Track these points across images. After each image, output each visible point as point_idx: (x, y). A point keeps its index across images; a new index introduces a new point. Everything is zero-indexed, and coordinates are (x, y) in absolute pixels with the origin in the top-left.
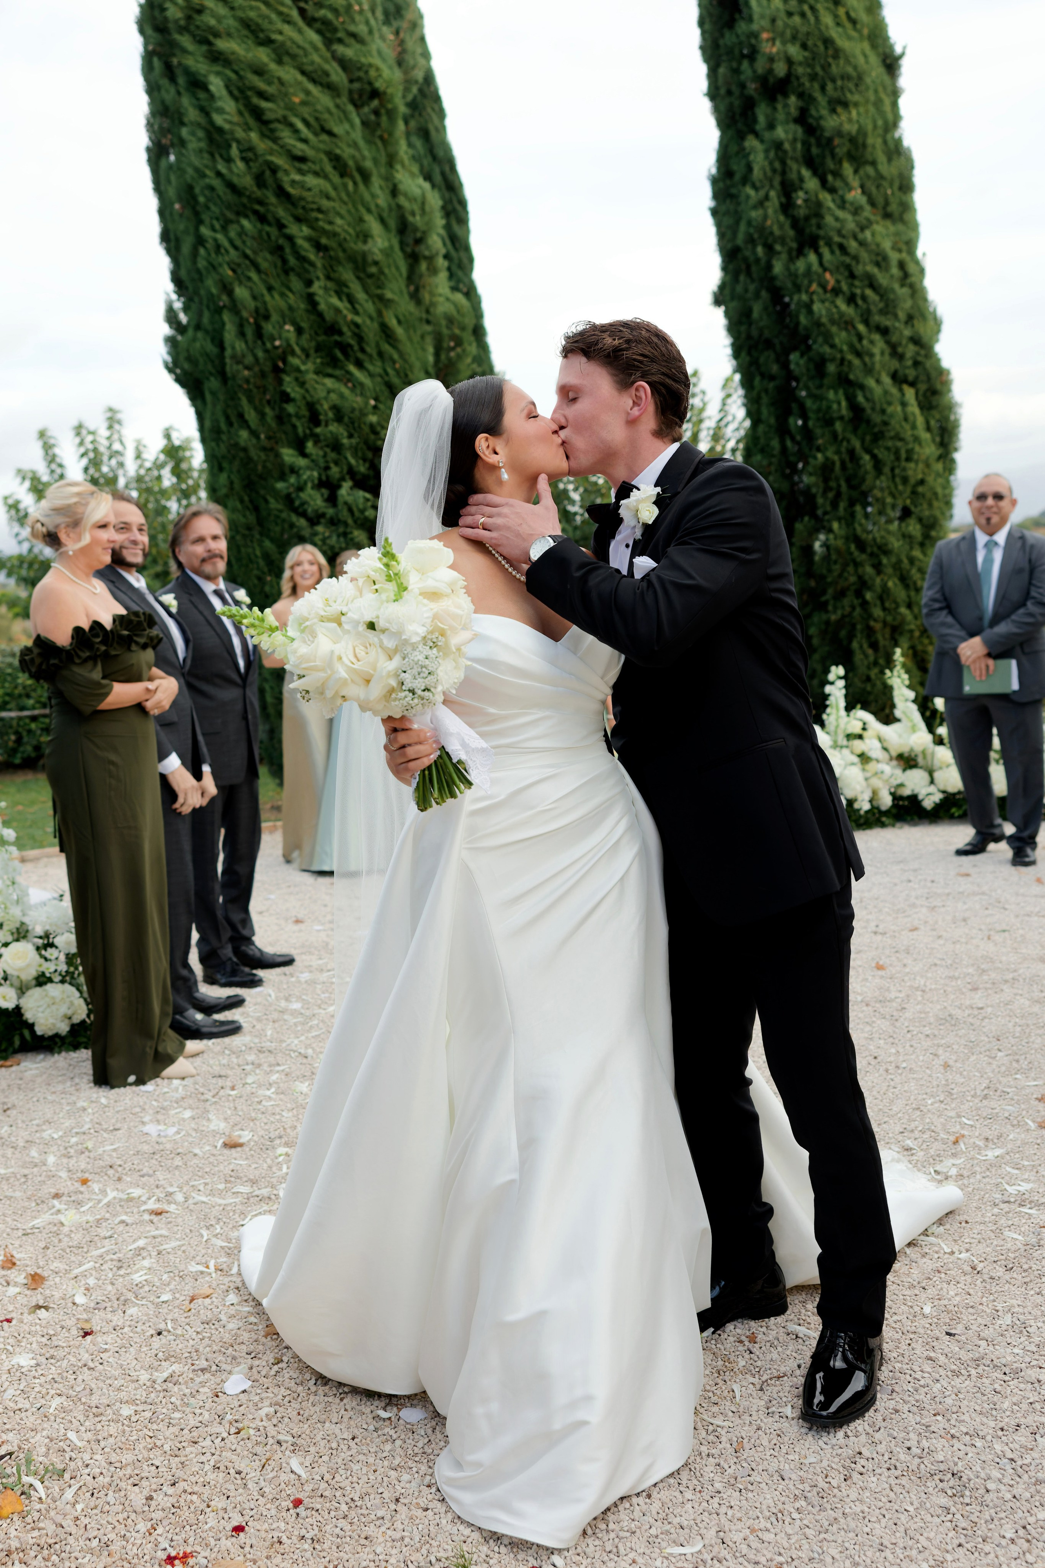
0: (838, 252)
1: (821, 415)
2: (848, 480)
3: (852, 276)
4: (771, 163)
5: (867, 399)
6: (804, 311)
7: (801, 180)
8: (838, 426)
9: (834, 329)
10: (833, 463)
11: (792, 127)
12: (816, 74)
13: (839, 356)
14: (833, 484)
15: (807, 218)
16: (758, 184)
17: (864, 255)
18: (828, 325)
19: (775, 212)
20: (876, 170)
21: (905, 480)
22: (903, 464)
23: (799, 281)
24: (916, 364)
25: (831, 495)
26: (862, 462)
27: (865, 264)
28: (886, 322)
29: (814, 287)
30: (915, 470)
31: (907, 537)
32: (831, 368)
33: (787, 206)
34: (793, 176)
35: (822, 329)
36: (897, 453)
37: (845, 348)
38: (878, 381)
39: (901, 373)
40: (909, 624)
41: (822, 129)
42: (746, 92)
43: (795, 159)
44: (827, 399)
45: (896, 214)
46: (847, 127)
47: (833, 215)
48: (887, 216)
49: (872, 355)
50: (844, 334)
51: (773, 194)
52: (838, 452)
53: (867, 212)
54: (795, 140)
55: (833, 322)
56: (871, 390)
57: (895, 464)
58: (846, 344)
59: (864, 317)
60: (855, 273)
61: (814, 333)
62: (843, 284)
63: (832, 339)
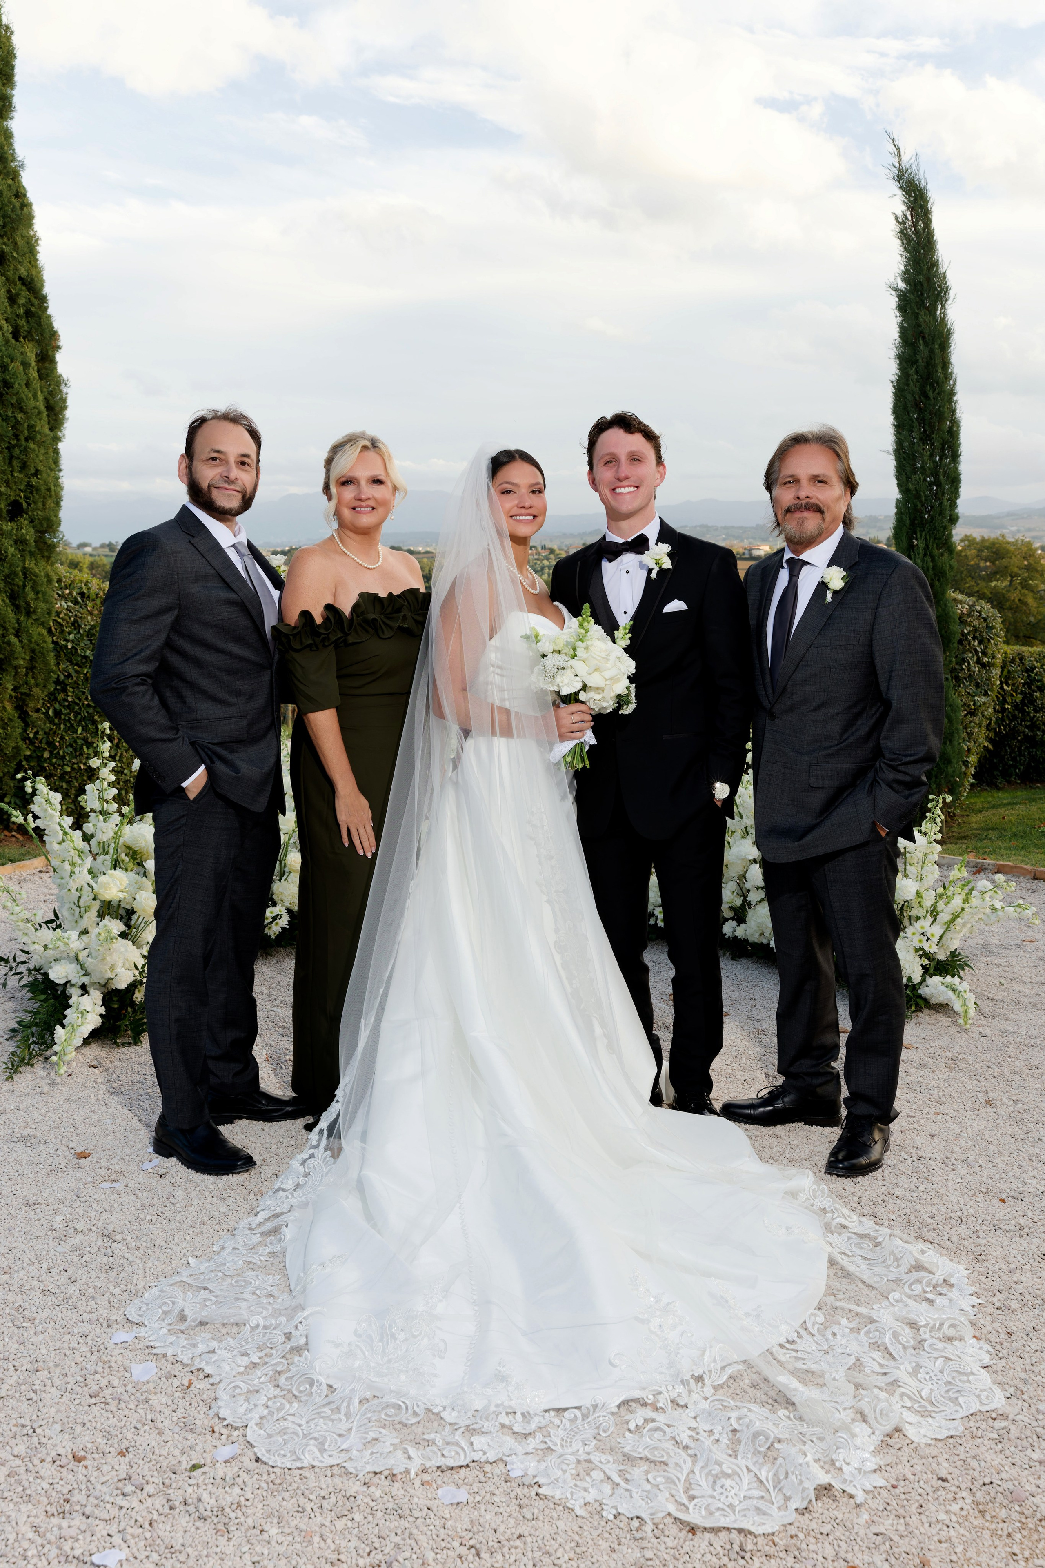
21: (24, 467)
24: (29, 314)
31: (20, 542)
36: (18, 427)
40: (17, 658)
57: (14, 442)
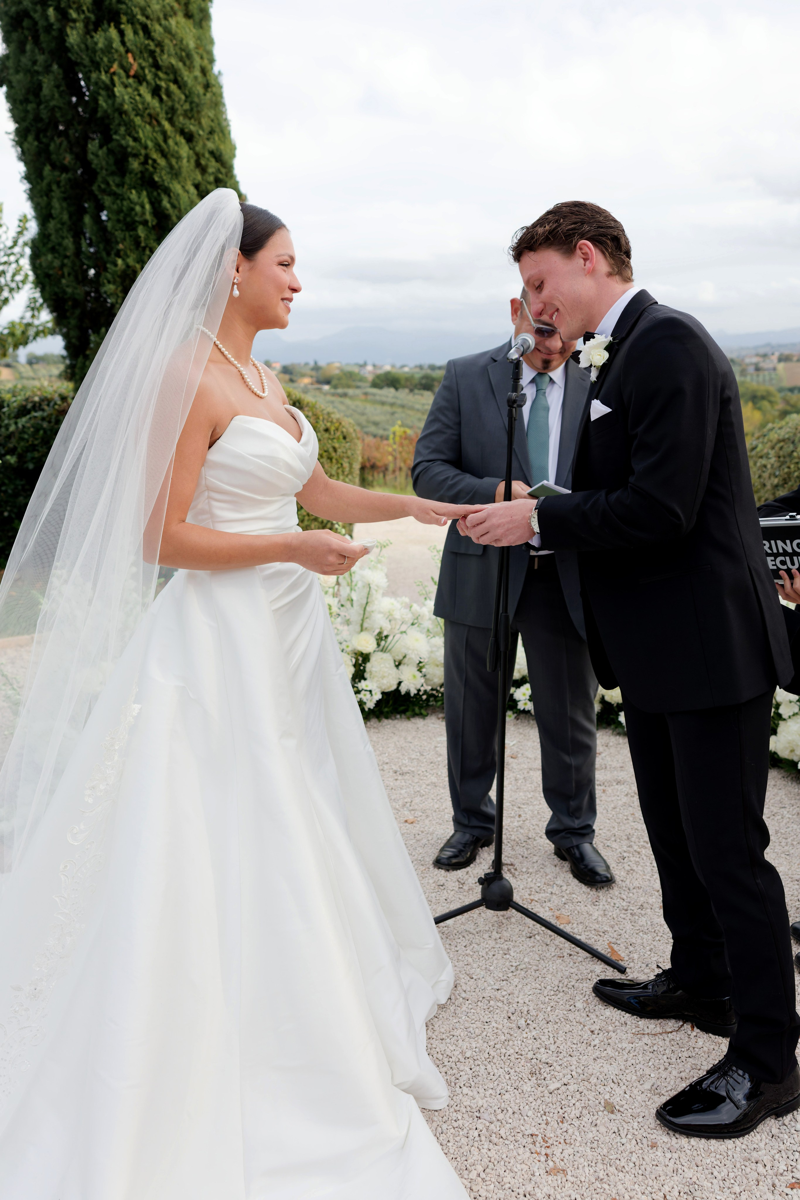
0: (142, 34)
1: (121, 216)
3: (157, 65)
5: (174, 208)
8: (142, 232)
9: (138, 120)
13: (143, 152)
17: (168, 44)
18: (132, 115)
23: (98, 57)
27: (170, 56)
28: (191, 127)
29: (116, 68)
32: (135, 165)
35: (124, 117)
37: (150, 144)
38: (184, 188)
44: (129, 199)
48: (188, 15)
49: (179, 158)
50: (148, 127)
55: (137, 112)
56: (178, 198)
58: (152, 141)
59: (169, 116)
60: (160, 63)
61: (117, 121)
62: (147, 71)
63: (137, 132)
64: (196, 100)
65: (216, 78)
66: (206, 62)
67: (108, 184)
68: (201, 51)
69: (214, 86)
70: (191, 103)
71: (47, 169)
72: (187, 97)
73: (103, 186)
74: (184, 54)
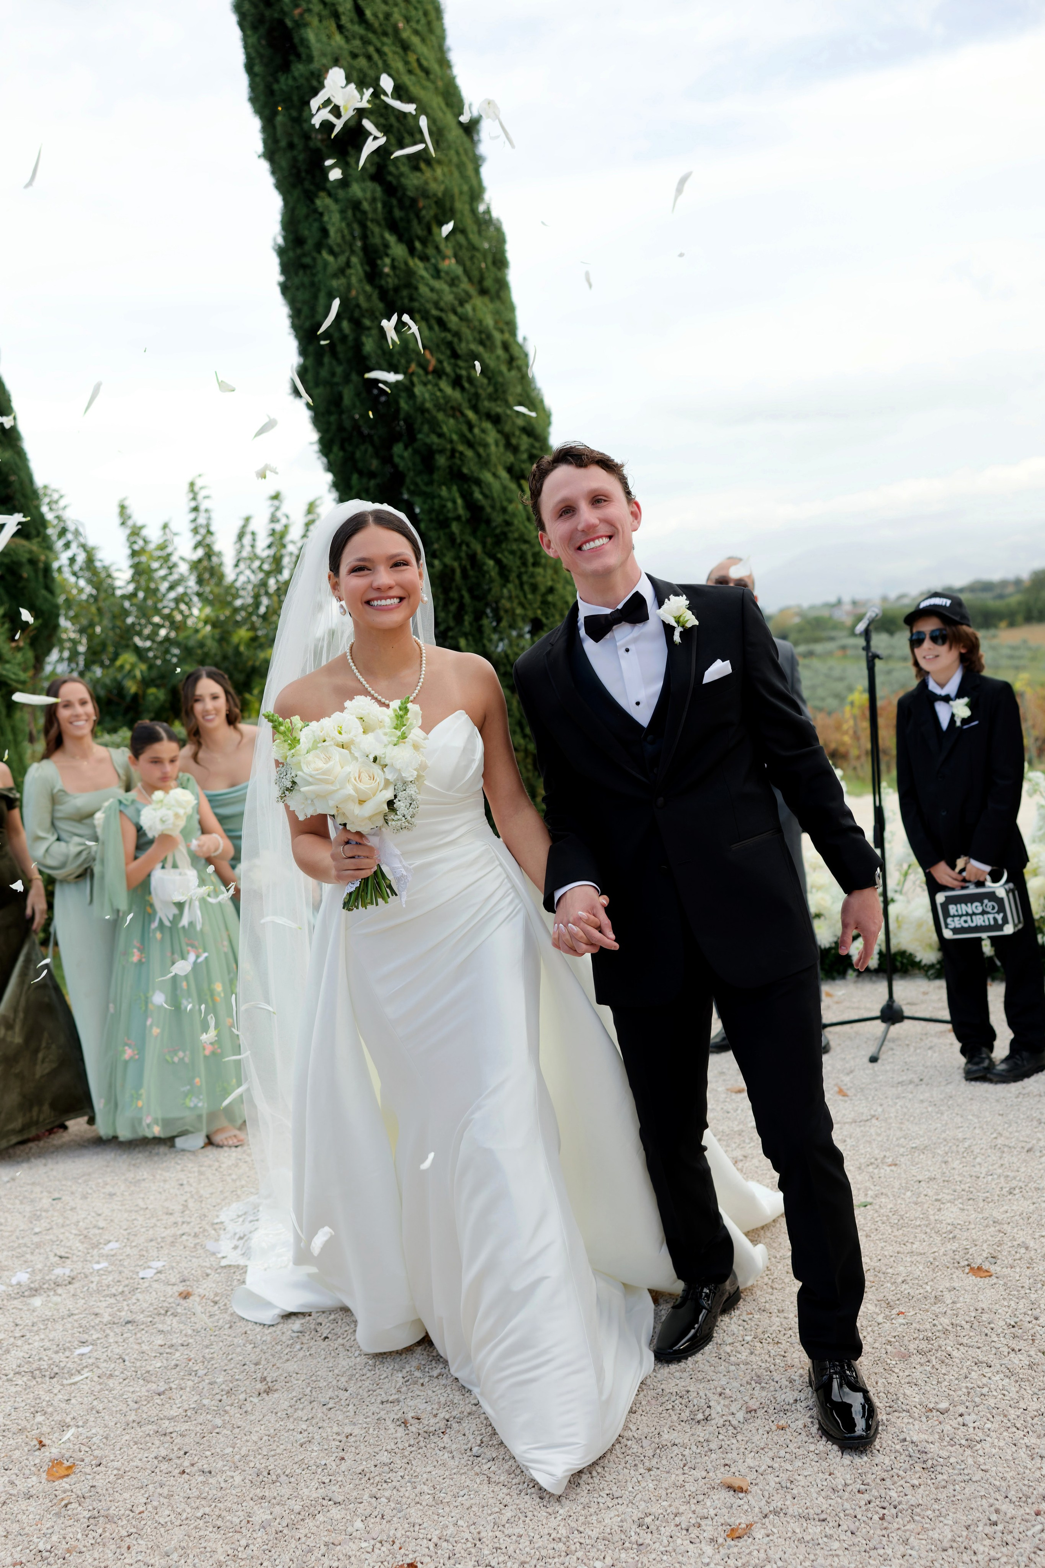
0: (436, 328)
1: (433, 516)
2: (470, 591)
3: (455, 355)
4: (349, 225)
5: (485, 496)
6: (404, 395)
7: (386, 246)
8: (455, 527)
9: (440, 416)
10: (453, 571)
11: (370, 184)
12: (391, 126)
13: (449, 446)
14: (454, 595)
15: (397, 290)
16: (336, 249)
17: (466, 332)
18: (434, 412)
19: (360, 281)
20: (467, 238)
21: (534, 588)
22: (531, 569)
23: (395, 361)
25: (453, 608)
26: (485, 568)
27: (468, 343)
28: (498, 409)
29: (413, 367)
30: (544, 576)
32: (441, 461)
33: (373, 275)
34: (377, 241)
35: (427, 415)
36: (523, 556)
37: (455, 437)
38: (495, 475)
39: (517, 468)
41: (404, 189)
42: (311, 144)
43: (378, 224)
44: (440, 497)
45: (493, 290)
46: (433, 186)
47: (427, 285)
48: (483, 292)
49: (486, 446)
50: (452, 421)
51: (354, 260)
52: (458, 558)
53: (465, 285)
54: (374, 200)
55: (439, 407)
56: (489, 486)
57: (523, 570)
58: (456, 433)
59: (474, 402)
60: (459, 352)
61: (419, 421)
62: (445, 364)
63: (441, 428)
64: (500, 379)
65: (520, 347)
66: (507, 336)
67: (416, 485)
68: (501, 325)
69: (518, 358)
70: (495, 385)
71: (355, 478)
72: (489, 379)
73: (412, 488)
74: (483, 336)
